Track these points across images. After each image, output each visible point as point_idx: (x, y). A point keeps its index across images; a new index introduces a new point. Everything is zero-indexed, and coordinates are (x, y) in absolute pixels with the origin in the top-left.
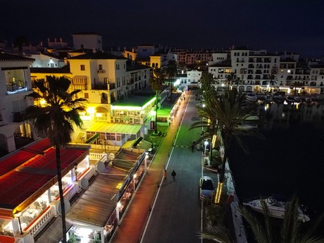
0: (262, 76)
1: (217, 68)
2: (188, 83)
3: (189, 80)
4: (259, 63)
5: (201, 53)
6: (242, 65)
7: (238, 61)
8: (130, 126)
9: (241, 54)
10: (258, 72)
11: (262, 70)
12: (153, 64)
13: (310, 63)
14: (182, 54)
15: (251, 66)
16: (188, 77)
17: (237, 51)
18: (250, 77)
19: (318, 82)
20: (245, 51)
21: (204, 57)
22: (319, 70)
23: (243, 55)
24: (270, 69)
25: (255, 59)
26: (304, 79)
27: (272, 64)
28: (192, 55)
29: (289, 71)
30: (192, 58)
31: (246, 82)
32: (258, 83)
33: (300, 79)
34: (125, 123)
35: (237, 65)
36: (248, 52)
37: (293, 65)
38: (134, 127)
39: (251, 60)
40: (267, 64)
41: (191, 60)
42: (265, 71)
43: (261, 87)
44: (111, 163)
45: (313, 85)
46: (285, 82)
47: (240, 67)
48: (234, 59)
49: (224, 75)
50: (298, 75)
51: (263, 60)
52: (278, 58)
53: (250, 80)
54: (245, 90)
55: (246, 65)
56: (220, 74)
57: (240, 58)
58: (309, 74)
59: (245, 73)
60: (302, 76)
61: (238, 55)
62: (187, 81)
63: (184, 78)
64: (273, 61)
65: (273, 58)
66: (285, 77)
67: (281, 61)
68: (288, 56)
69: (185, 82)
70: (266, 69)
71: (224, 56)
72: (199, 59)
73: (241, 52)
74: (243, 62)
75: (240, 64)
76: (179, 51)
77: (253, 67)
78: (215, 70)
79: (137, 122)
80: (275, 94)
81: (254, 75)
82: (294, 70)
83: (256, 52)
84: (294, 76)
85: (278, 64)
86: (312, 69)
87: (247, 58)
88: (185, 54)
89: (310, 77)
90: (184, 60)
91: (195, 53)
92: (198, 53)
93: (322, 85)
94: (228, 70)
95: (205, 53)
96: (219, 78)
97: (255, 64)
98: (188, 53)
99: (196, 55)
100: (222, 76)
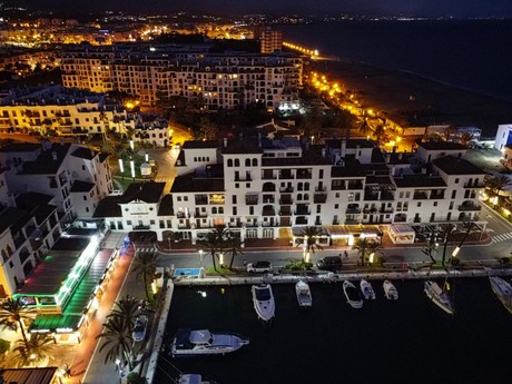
0: (293, 208)
1: (191, 195)
2: (128, 229)
3: (129, 223)
4: (286, 181)
5: (196, 70)
6: (248, 186)
7: (237, 179)
9: (242, 163)
10: (286, 200)
11: (294, 195)
15: (268, 187)
16: (126, 216)
17: (233, 157)
18: (268, 211)
19: (410, 215)
20: (251, 157)
21: (203, 79)
22: (412, 190)
23: (248, 163)
24: (311, 193)
25: (276, 173)
26: (382, 210)
27: (314, 182)
28: (179, 75)
30: (181, 81)
31: (260, 220)
32: (285, 223)
33: (373, 210)
35: (237, 186)
36: (259, 157)
37: (359, 182)
39: (268, 175)
40: (304, 181)
41: (177, 83)
42: (299, 197)
43: (291, 231)
45: (400, 218)
47: (242, 191)
48: (229, 173)
49: (209, 208)
50: (370, 203)
51: (294, 172)
52: (327, 169)
53: (269, 217)
54: (260, 236)
55: (257, 186)
56: (200, 207)
57: (243, 170)
58: (392, 198)
59: (255, 202)
60: (378, 204)
61: (237, 163)
62: (125, 224)
63: (116, 220)
64: (315, 174)
65: (315, 170)
66: (344, 207)
67: (334, 174)
68: (350, 151)
69: (121, 227)
70: (303, 193)
71: (210, 153)
72: (194, 83)
73: (242, 158)
74: (248, 179)
75: (242, 184)
76: (154, 64)
77: (274, 189)
78: (186, 199)
81: (277, 207)
82: (362, 192)
83: (277, 153)
84: (362, 204)
85: (327, 181)
86: (399, 190)
87: (257, 171)
88: (166, 70)
89: (394, 205)
90: (165, 82)
91: (185, 69)
92: (190, 70)
93: (417, 219)
94: (216, 197)
95: (204, 71)
96: (197, 215)
97: (277, 182)
98: (171, 69)
99: (187, 73)
100: (204, 210)
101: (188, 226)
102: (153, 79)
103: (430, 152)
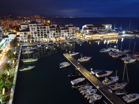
0: (43, 34)
4: (42, 29)
6: (34, 30)
7: (32, 29)
9: (33, 26)
10: (42, 33)
11: (43, 32)
13: (61, 28)
15: (38, 31)
16: (9, 37)
18: (39, 35)
20: (34, 24)
21: (21, 22)
22: (64, 30)
23: (34, 26)
24: (46, 31)
25: (39, 28)
26: (59, 34)
27: (47, 29)
31: (37, 37)
32: (42, 37)
33: (58, 34)
35: (32, 30)
36: (36, 24)
37: (55, 29)
39: (38, 28)
40: (45, 29)
41: (15, 23)
42: (44, 32)
43: (44, 39)
45: (63, 36)
46: (53, 36)
47: (33, 32)
48: (30, 28)
49: (27, 35)
50: (57, 33)
51: (43, 28)
52: (49, 27)
53: (39, 37)
54: (38, 41)
55: (36, 30)
56: (25, 35)
58: (61, 32)
59: (36, 33)
60: (59, 33)
61: (32, 26)
62: (9, 39)
63: (7, 38)
65: (46, 27)
66: (53, 34)
67: (50, 28)
68: (53, 25)
69: (8, 40)
70: (45, 31)
71: (26, 26)
72: (19, 23)
73: (33, 25)
74: (34, 29)
75: (33, 30)
78: (22, 33)
81: (40, 34)
82: (55, 31)
83: (39, 24)
84: (56, 33)
85: (49, 29)
86: (62, 30)
87: (36, 27)
88: (11, 20)
89: (61, 33)
90: (11, 23)
91: (16, 20)
92: (18, 20)
93: (66, 36)
94: (28, 33)
95: (21, 20)
96: (25, 37)
97: (40, 30)
98: (12, 20)
99: (17, 21)
100: (26, 36)
101: (23, 39)
102: (8, 23)
103: (67, 25)
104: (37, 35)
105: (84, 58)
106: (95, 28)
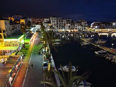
0: (61, 26)
1: (46, 24)
2: (36, 29)
3: (36, 28)
4: (60, 22)
5: (40, 18)
7: (53, 21)
8: (13, 47)
9: (54, 19)
10: (60, 25)
11: (61, 24)
12: (22, 22)
13: (75, 22)
14: (33, 19)
15: (57, 23)
17: (52, 18)
18: (57, 27)
19: (77, 28)
20: (55, 18)
22: (77, 24)
24: (63, 24)
25: (58, 21)
26: (74, 27)
27: (64, 22)
29: (69, 25)
30: (37, 20)
31: (56, 28)
32: (60, 29)
33: (72, 27)
34: (11, 46)
36: (56, 18)
37: (70, 23)
38: (15, 47)
39: (57, 21)
40: (62, 22)
41: (36, 21)
43: (61, 30)
44: (6, 62)
45: (76, 29)
46: (68, 28)
47: (54, 23)
48: (51, 21)
49: (49, 26)
50: (72, 26)
51: (61, 21)
52: (66, 20)
53: (57, 28)
54: (56, 31)
55: (56, 23)
56: (47, 26)
58: (75, 25)
59: (55, 25)
60: (73, 26)
63: (34, 28)
64: (64, 21)
65: (64, 20)
66: (68, 27)
69: (35, 29)
70: (62, 24)
71: (48, 19)
73: (54, 18)
75: (54, 22)
77: (58, 23)
78: (45, 25)
79: (16, 45)
80: (66, 32)
81: (59, 26)
82: (70, 24)
83: (58, 18)
84: (71, 26)
85: (66, 22)
86: (76, 24)
89: (75, 26)
90: (34, 21)
93: (78, 29)
94: (50, 24)
97: (58, 22)
103: (80, 20)
104: (56, 26)
105: (101, 41)
106: (103, 25)
